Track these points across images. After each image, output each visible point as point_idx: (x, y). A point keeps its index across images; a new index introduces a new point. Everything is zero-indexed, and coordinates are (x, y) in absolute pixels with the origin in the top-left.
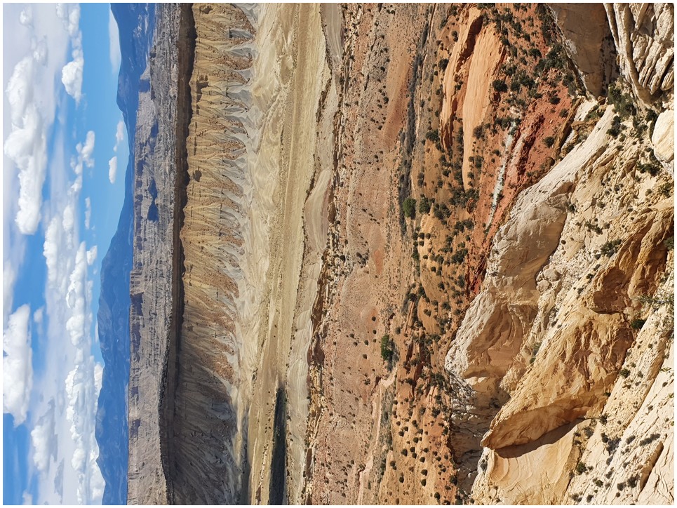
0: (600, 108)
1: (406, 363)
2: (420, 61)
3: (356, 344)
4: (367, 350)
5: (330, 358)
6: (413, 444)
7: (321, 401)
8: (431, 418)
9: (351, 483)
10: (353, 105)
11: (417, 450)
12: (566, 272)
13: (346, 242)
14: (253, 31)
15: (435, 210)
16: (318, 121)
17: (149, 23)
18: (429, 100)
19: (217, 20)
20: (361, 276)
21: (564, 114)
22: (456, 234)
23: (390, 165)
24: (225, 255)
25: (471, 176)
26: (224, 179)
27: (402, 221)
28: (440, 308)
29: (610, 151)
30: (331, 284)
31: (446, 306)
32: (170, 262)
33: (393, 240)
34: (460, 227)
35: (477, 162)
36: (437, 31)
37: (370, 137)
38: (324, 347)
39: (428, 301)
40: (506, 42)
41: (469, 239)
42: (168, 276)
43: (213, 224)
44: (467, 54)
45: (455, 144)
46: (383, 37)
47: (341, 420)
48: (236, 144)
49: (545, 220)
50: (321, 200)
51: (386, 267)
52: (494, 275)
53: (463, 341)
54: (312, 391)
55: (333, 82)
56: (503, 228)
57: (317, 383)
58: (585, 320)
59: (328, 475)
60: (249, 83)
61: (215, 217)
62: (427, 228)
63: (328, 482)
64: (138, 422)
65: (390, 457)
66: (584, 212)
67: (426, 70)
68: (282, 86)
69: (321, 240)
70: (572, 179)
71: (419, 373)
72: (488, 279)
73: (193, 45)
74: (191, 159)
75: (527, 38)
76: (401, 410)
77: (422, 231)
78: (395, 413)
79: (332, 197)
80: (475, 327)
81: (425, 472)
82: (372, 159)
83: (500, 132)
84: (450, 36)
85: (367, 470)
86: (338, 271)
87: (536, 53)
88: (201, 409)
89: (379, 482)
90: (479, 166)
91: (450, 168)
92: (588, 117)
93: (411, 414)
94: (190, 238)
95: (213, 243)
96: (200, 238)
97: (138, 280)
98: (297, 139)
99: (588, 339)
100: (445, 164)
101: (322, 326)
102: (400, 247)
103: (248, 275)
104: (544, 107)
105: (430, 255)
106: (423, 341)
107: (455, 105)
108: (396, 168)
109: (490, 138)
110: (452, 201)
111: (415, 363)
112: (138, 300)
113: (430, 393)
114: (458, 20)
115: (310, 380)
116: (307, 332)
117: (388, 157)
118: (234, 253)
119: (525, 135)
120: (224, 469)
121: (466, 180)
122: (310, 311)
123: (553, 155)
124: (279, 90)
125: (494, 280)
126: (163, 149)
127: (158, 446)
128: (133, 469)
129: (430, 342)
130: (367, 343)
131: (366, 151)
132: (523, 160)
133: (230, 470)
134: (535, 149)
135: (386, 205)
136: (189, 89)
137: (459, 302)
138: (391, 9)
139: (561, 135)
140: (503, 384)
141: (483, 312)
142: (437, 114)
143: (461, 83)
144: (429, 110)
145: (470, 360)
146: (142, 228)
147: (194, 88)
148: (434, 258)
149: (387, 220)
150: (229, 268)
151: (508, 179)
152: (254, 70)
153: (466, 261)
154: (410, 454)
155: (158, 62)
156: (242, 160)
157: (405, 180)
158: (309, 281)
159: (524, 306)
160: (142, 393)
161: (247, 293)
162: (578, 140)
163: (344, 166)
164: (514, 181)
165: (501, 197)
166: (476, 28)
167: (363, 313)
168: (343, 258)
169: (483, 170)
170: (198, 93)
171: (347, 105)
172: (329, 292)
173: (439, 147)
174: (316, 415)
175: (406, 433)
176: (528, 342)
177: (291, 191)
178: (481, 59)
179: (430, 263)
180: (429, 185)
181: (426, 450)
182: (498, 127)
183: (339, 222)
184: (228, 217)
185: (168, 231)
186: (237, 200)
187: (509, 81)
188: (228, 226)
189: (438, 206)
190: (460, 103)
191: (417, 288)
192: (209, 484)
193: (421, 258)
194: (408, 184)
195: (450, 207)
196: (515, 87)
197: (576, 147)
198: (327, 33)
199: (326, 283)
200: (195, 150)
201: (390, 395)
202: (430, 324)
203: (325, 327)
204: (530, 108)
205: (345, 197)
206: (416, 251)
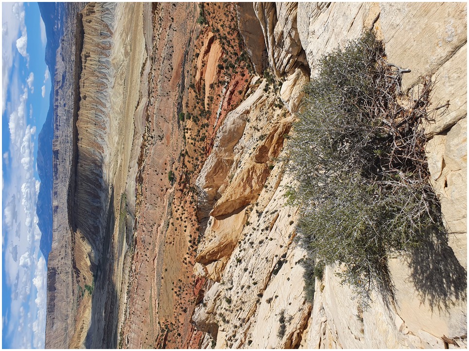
0: (261, 79)
1: (179, 183)
2: (187, 53)
3: (157, 174)
4: (162, 177)
5: (146, 180)
6: (181, 215)
7: (142, 198)
8: (190, 205)
9: (154, 232)
10: (157, 70)
11: (183, 218)
12: (245, 146)
13: (154, 130)
14: (112, 33)
15: (193, 118)
16: (141, 76)
17: (61, 25)
18: (191, 70)
19: (94, 27)
20: (160, 145)
21: (247, 81)
22: (202, 129)
23: (174, 97)
24: (97, 134)
25: (208, 104)
26: (97, 99)
27: (179, 122)
28: (194, 160)
29: (264, 98)
30: (147, 148)
31: (197, 159)
32: (72, 136)
33: (174, 130)
34: (203, 126)
35: (211, 99)
36: (194, 40)
37: (165, 85)
38: (143, 176)
39: (189, 157)
40: (224, 48)
41: (207, 131)
42: (71, 143)
43: (92, 119)
44: (207, 52)
45: (202, 90)
46: (171, 41)
47: (150, 206)
48: (103, 84)
49: (238, 125)
50: (142, 111)
51: (171, 142)
52: (217, 147)
53: (203, 174)
54: (137, 194)
55: (148, 59)
56: (221, 127)
57: (140, 191)
58: (252, 166)
59: (144, 229)
60: (109, 57)
61: (93, 117)
62: (189, 126)
63: (144, 232)
64: (57, 207)
65: (171, 221)
66: (253, 123)
67: (189, 57)
68: (125, 59)
69: (142, 129)
70: (249, 108)
71: (185, 187)
72: (214, 148)
73: (83, 37)
74: (82, 90)
75: (233, 47)
76: (176, 202)
77: (187, 127)
78: (174, 203)
79: (147, 110)
80: (208, 168)
81: (186, 227)
82: (166, 94)
83: (221, 86)
84: (200, 43)
85: (161, 226)
86: (150, 143)
87: (236, 54)
88: (87, 201)
89: (166, 231)
90: (212, 101)
91: (199, 101)
92: (256, 83)
93: (181, 203)
94: (81, 126)
95: (92, 128)
96: (86, 126)
97: (57, 144)
98: (131, 83)
99: (252, 173)
100: (197, 99)
101: (142, 167)
102: (177, 134)
103: (108, 143)
104: (238, 77)
105: (190, 137)
106: (187, 173)
107: (202, 73)
108: (176, 99)
109: (217, 89)
110: (200, 115)
111: (183, 182)
112: (56, 153)
113: (189, 195)
114: (204, 36)
115: (136, 190)
116: (135, 168)
117: (173, 94)
118: (102, 133)
119: (231, 89)
120: (98, 227)
121: (206, 106)
122: (137, 160)
123: (242, 98)
124: (123, 61)
125: (217, 149)
126: (68, 84)
127: (67, 217)
128: (55, 227)
129: (190, 174)
130: (162, 174)
131: (163, 91)
132: (230, 99)
133: (100, 227)
134: (235, 95)
135: (171, 115)
136: (81, 58)
137: (202, 158)
138: (175, 29)
139: (245, 90)
140: (219, 191)
141: (212, 162)
142: (194, 77)
143: (205, 64)
144: (191, 75)
145: (206, 181)
146: (58, 120)
147: (83, 57)
148: (192, 139)
149: (172, 122)
150: (99, 140)
151: (223, 107)
152: (112, 51)
153: (206, 141)
154: (180, 219)
155: (66, 44)
156: (106, 91)
157: (180, 104)
158: (136, 147)
159: (229, 160)
160: (59, 194)
161: (107, 151)
162: (252, 92)
163: (153, 97)
164: (226, 108)
165: (220, 114)
166: (211, 41)
167: (161, 161)
168: (152, 137)
169: (213, 102)
170: (85, 59)
171: (154, 70)
172: (146, 152)
173: (195, 91)
174: (139, 204)
175: (178, 211)
176: (230, 174)
177: (128, 106)
178: (213, 55)
179: (190, 141)
180: (190, 108)
181: (187, 218)
182: (220, 84)
183: (150, 121)
184: (99, 117)
185: (70, 122)
186: (104, 109)
187: (224, 65)
188: (99, 121)
189: (194, 117)
190: (204, 72)
191: (185, 151)
192: (91, 233)
193: (187, 139)
194: (181, 106)
195: (199, 117)
196: (227, 68)
197: (251, 95)
198: (146, 37)
199: (144, 148)
200: (84, 86)
201: (172, 196)
202: (190, 166)
203: (144, 167)
204: (233, 78)
205: (152, 110)
206: (184, 136)
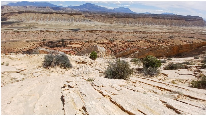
1: (43, 42)
6: (31, 45)
8: (36, 46)
9: (24, 37)
14: (80, 22)
15: (63, 43)
16: (71, 29)
18: (74, 41)
19: (80, 18)
20: (53, 36)
23: (67, 38)
26: (63, 19)
32: (51, 12)
37: (70, 35)
38: (43, 32)
39: (51, 44)
40: (80, 48)
44: (79, 44)
45: (70, 44)
46: (80, 36)
47: (33, 35)
51: (55, 39)
59: (24, 34)
62: (60, 43)
64: (27, 7)
65: (29, 42)
67: (77, 40)
69: (57, 31)
78: (35, 42)
79: (62, 32)
85: (26, 39)
86: (53, 33)
88: (30, 17)
90: (68, 47)
91: (67, 44)
96: (55, 16)
98: (69, 27)
102: (58, 40)
105: (57, 43)
106: (46, 44)
109: (71, 48)
112: (45, 7)
113: (39, 46)
114: (82, 43)
115: (38, 31)
116: (45, 30)
118: (54, 20)
119: (71, 51)
128: (19, 7)
130: (45, 37)
138: (83, 36)
149: (61, 38)
152: (76, 22)
155: (75, 11)
156: (65, 21)
158: (51, 30)
160: (31, 8)
161: (49, 22)
163: (66, 33)
167: (49, 37)
170: (72, 15)
174: (33, 32)
183: (59, 33)
184: (58, 19)
185: (55, 12)
187: (76, 48)
190: (74, 44)
194: (65, 40)
200: (66, 15)
